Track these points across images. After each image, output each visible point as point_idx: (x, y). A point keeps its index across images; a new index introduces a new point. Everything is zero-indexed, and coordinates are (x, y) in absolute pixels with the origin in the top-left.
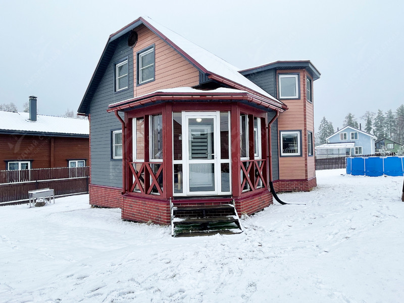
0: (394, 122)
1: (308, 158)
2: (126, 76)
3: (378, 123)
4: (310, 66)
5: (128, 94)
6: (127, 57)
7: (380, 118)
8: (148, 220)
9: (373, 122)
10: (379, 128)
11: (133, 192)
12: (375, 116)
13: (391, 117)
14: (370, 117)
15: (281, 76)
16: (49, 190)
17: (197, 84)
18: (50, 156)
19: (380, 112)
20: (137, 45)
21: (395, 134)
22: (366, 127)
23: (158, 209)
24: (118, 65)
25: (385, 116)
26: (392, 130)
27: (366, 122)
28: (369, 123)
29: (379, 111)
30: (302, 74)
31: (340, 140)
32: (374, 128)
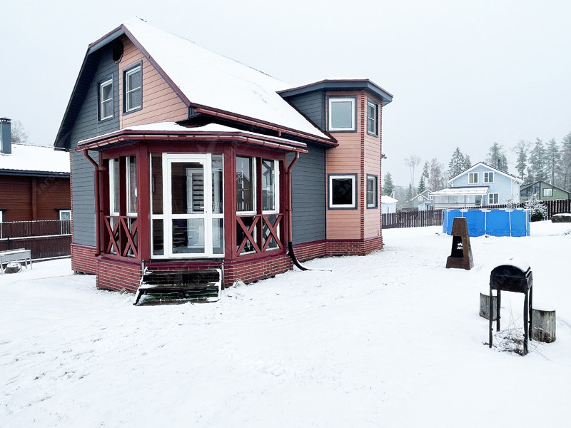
0: (558, 156)
1: (366, 211)
2: (111, 101)
3: (536, 159)
4: (369, 86)
5: (114, 126)
6: (112, 75)
7: (539, 151)
8: (122, 288)
9: (528, 156)
10: (537, 164)
11: (109, 253)
12: (532, 148)
13: (555, 150)
14: (525, 149)
15: (331, 100)
16: (24, 251)
17: (186, 117)
18: (30, 204)
19: (539, 143)
20: (123, 59)
21: (559, 173)
22: (518, 163)
23: (133, 274)
24: (104, 84)
25: (546, 147)
26: (555, 168)
27: (518, 156)
28: (522, 157)
29: (538, 140)
30: (359, 97)
31: (468, 184)
32: (529, 165)
